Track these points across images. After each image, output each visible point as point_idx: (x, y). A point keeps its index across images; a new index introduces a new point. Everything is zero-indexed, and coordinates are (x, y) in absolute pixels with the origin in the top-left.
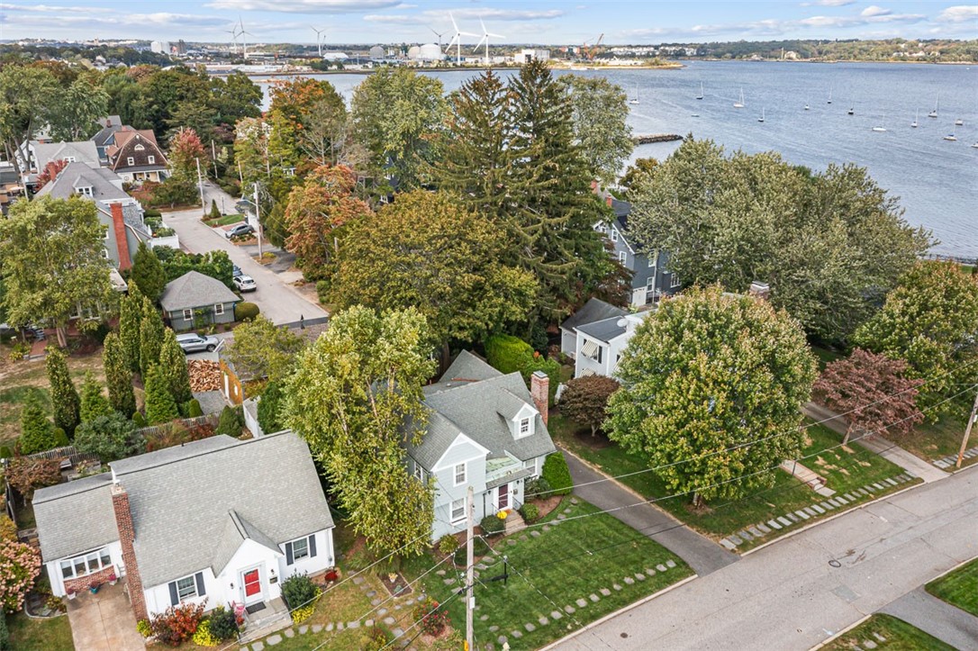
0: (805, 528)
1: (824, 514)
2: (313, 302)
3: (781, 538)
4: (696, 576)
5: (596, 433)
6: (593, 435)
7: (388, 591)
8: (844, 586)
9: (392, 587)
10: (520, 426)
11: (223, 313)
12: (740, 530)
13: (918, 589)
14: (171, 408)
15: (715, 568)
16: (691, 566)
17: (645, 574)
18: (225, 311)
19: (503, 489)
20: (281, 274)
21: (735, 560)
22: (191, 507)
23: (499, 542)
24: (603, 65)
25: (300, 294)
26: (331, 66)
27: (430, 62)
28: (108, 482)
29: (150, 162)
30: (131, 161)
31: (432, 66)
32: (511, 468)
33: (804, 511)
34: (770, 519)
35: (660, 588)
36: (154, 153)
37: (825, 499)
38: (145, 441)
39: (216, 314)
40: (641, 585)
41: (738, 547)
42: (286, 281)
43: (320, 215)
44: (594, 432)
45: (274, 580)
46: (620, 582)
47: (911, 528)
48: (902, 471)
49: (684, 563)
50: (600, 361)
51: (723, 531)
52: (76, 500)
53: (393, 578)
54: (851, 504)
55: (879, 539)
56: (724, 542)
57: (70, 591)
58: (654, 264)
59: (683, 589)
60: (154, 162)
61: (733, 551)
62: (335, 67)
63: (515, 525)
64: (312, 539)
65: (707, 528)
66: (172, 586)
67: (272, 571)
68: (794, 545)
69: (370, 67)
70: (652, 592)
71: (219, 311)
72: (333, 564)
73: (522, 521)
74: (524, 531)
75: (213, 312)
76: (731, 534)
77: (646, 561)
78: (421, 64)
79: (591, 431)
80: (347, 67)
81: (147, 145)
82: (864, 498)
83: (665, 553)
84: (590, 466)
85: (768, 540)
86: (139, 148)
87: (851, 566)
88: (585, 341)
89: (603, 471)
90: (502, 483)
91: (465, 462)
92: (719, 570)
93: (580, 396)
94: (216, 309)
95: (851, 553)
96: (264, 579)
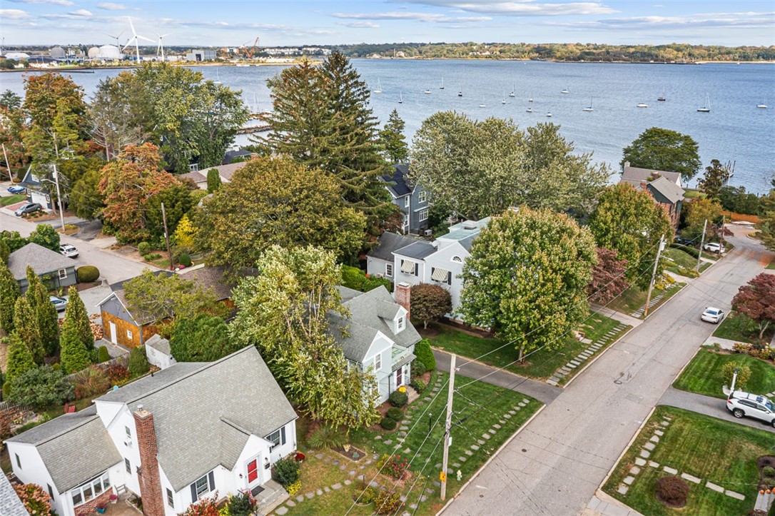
0: (589, 365)
1: (594, 354)
2: (138, 261)
3: (579, 373)
4: (545, 405)
5: (427, 327)
6: (425, 328)
7: (348, 458)
8: (630, 394)
9: (350, 454)
10: (398, 324)
11: (66, 277)
12: (554, 373)
13: (669, 388)
14: (86, 357)
15: (553, 399)
16: (538, 399)
17: (514, 410)
18: (67, 275)
19: (399, 372)
20: (91, 241)
21: (562, 391)
22: (191, 420)
23: (406, 409)
24: (263, 62)
25: (121, 256)
27: (111, 61)
28: (94, 417)
31: (113, 64)
32: (402, 354)
33: (582, 355)
34: (567, 363)
35: (529, 417)
37: (589, 346)
38: (72, 387)
39: (60, 279)
40: (516, 418)
41: (558, 383)
42: (100, 246)
43: (135, 187)
44: (426, 325)
45: (267, 466)
46: (503, 419)
47: (644, 354)
48: (618, 323)
49: (534, 399)
50: (417, 275)
51: (545, 374)
52: (71, 436)
53: (347, 448)
54: (605, 346)
55: (631, 364)
56: (548, 381)
58: (408, 205)
59: (541, 414)
61: (557, 386)
63: (412, 395)
64: (283, 430)
65: (534, 375)
66: (193, 486)
67: (266, 459)
68: (588, 376)
70: (525, 421)
71: (63, 276)
72: (296, 448)
73: (416, 392)
74: (419, 398)
75: (58, 277)
76: (550, 376)
77: (511, 402)
78: (103, 62)
79: (424, 325)
82: (609, 342)
83: (520, 397)
84: (435, 349)
85: (573, 376)
87: (627, 382)
88: (402, 261)
89: (446, 350)
90: (398, 367)
91: (380, 353)
92: (556, 400)
93: (419, 299)
94: (59, 274)
95: (622, 374)
96: (260, 466)
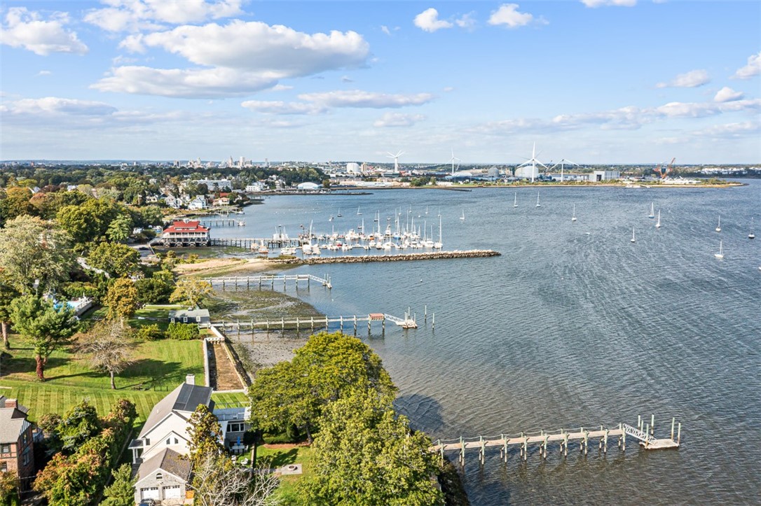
62: (431, 183)
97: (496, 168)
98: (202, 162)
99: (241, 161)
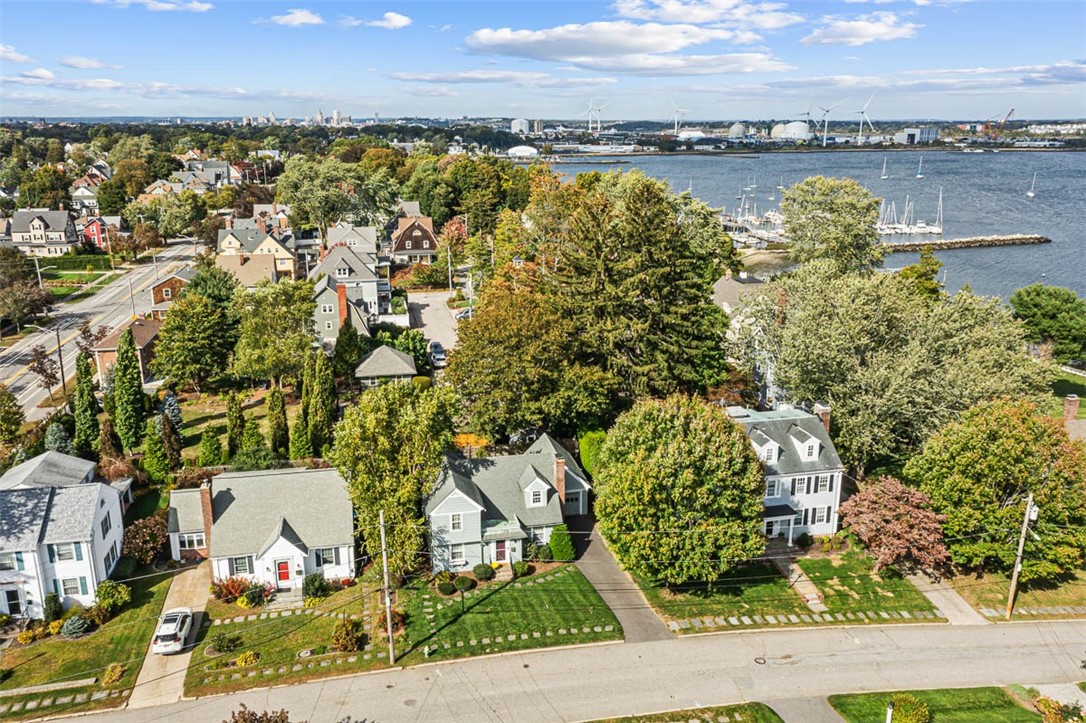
0: (763, 630)
1: (798, 623)
3: (730, 632)
4: (623, 641)
7: (379, 601)
10: (531, 497)
12: (695, 618)
14: (308, 449)
15: (645, 640)
16: (625, 634)
17: (580, 630)
19: (501, 546)
21: (670, 638)
24: (1007, 146)
26: (680, 146)
27: (793, 142)
29: (425, 247)
30: (409, 244)
32: (507, 527)
33: (775, 618)
34: (733, 616)
35: (583, 642)
36: (429, 238)
37: (810, 613)
40: (569, 637)
41: (682, 629)
45: (299, 572)
46: (554, 631)
48: (932, 609)
49: (621, 630)
51: (678, 616)
54: (837, 622)
55: (830, 654)
56: (672, 623)
57: (182, 558)
59: (603, 648)
60: (428, 246)
61: (674, 631)
62: (684, 147)
63: (504, 575)
64: (337, 550)
66: (230, 560)
67: (298, 565)
68: (738, 640)
69: (723, 147)
70: (573, 644)
72: (353, 575)
73: (512, 573)
74: (510, 581)
76: (684, 619)
77: (588, 622)
80: (696, 147)
81: (424, 231)
83: (612, 620)
84: (607, 546)
85: (717, 631)
86: (416, 233)
87: (777, 666)
90: (494, 539)
91: (460, 513)
92: (648, 643)
95: (787, 657)
96: (292, 570)
97: (741, 126)
98: (277, 119)
99: (335, 117)
